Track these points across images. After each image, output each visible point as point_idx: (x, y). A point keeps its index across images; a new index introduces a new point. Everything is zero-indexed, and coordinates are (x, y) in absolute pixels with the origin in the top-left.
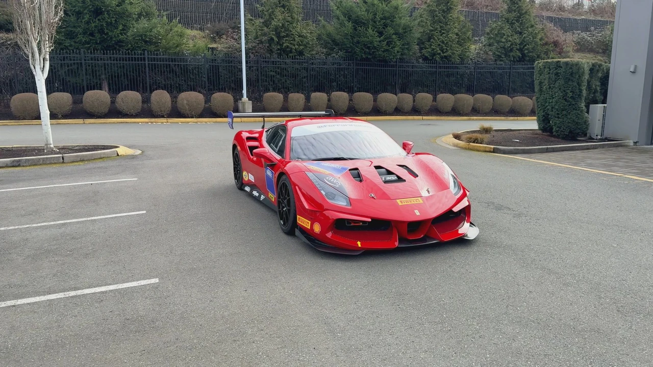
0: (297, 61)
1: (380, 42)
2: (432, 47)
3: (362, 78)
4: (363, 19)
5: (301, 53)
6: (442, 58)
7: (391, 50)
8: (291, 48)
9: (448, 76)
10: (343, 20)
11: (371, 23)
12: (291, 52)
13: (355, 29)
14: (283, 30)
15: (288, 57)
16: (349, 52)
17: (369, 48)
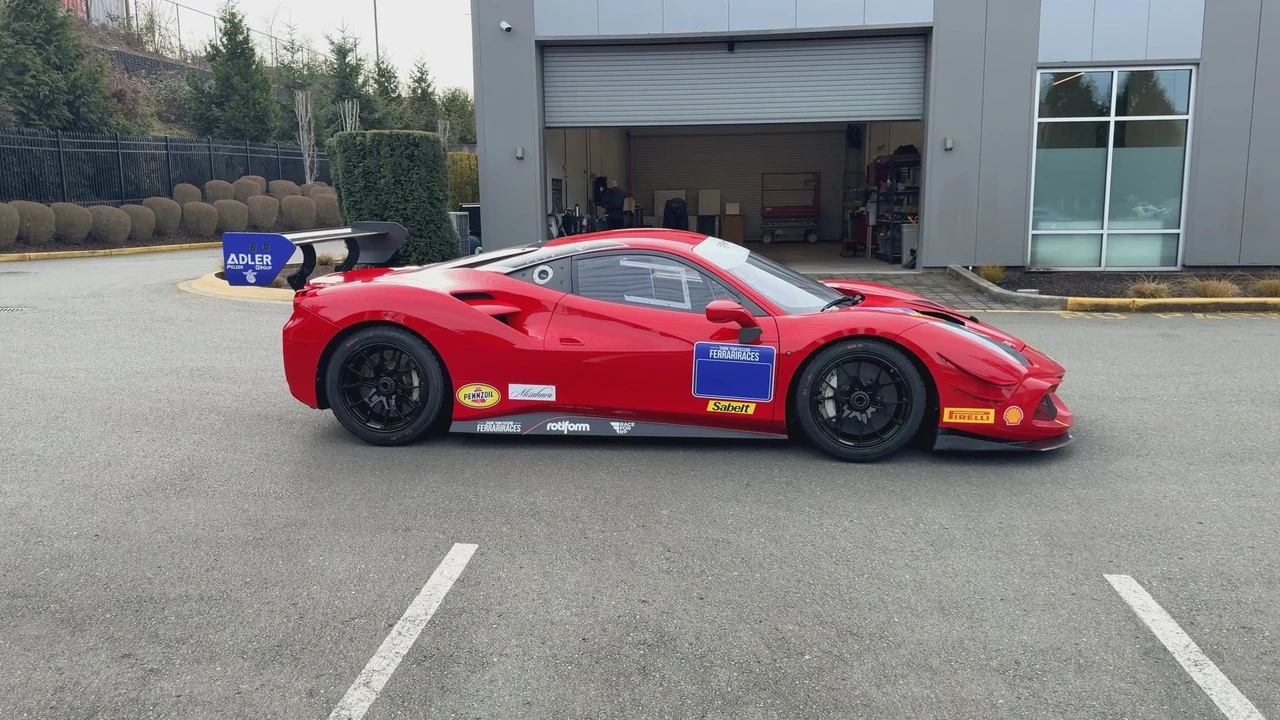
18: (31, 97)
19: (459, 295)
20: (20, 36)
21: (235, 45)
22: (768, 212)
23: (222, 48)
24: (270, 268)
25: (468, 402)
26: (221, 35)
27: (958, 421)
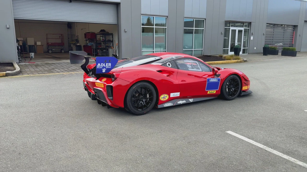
19: (158, 71)
22: (50, 44)
24: (111, 67)
25: (162, 99)
27: (244, 89)
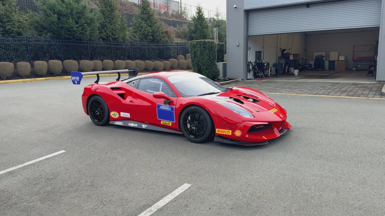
0: (16, 39)
1: (77, 27)
2: (107, 32)
3: (65, 50)
4: (64, 12)
5: (19, 34)
6: (113, 39)
7: (84, 33)
8: (13, 30)
9: (117, 50)
10: (50, 13)
11: (70, 16)
12: (12, 33)
13: (59, 19)
14: (5, 17)
15: (9, 37)
16: (55, 34)
17: (70, 31)
18: (143, 34)
20: (142, 19)
21: (200, 17)
22: (355, 59)
23: (196, 17)
25: (113, 116)
26: (196, 14)
27: (220, 133)
